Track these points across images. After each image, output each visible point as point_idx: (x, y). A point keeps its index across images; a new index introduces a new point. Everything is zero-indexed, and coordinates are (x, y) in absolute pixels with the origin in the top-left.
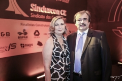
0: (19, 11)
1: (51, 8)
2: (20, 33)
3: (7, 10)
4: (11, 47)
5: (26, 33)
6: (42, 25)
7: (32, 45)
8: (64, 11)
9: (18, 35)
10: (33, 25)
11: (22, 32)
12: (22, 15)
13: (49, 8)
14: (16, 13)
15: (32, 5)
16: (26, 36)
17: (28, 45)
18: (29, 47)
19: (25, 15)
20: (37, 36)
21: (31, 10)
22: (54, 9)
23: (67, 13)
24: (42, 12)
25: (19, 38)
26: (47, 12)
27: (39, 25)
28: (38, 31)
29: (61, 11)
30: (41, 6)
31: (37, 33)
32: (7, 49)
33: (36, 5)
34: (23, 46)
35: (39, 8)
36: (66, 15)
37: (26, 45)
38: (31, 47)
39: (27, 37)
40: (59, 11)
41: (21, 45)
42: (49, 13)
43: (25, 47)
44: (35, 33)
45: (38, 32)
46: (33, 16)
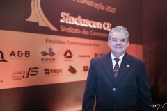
0: (44, 22)
1: (90, 20)
2: (45, 54)
3: (28, 20)
4: (30, 73)
5: (53, 54)
6: (76, 43)
7: (61, 71)
9: (42, 56)
10: (63, 43)
11: (48, 52)
12: (48, 28)
13: (86, 19)
14: (40, 25)
15: (63, 15)
16: (52, 57)
17: (55, 71)
18: (56, 73)
19: (53, 28)
20: (68, 59)
21: (62, 21)
22: (94, 20)
24: (77, 24)
25: (42, 59)
26: (84, 25)
27: (71, 43)
28: (69, 51)
29: (104, 24)
30: (76, 17)
31: (68, 54)
32: (25, 76)
33: (68, 14)
34: (47, 71)
35: (73, 19)
36: (110, 30)
37: (52, 70)
38: (60, 73)
39: (54, 59)
40: (101, 24)
41: (45, 70)
42: (87, 26)
43: (51, 74)
44: (65, 54)
45: (71, 53)
46: (63, 30)
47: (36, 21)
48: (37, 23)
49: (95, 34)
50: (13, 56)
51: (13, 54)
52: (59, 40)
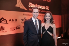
0: (22, 7)
1: (40, 5)
4: (17, 28)
8: (48, 7)
9: (22, 21)
10: (30, 15)
11: (24, 19)
12: (24, 9)
14: (21, 8)
15: (30, 3)
19: (26, 9)
21: (29, 6)
22: (42, 6)
23: (49, 8)
29: (46, 7)
30: (35, 4)
32: (15, 29)
33: (32, 3)
36: (49, 9)
42: (39, 8)
46: (30, 10)
47: (19, 6)
48: (20, 7)
49: (42, 11)
50: (10, 21)
51: (10, 20)
52: (28, 14)
